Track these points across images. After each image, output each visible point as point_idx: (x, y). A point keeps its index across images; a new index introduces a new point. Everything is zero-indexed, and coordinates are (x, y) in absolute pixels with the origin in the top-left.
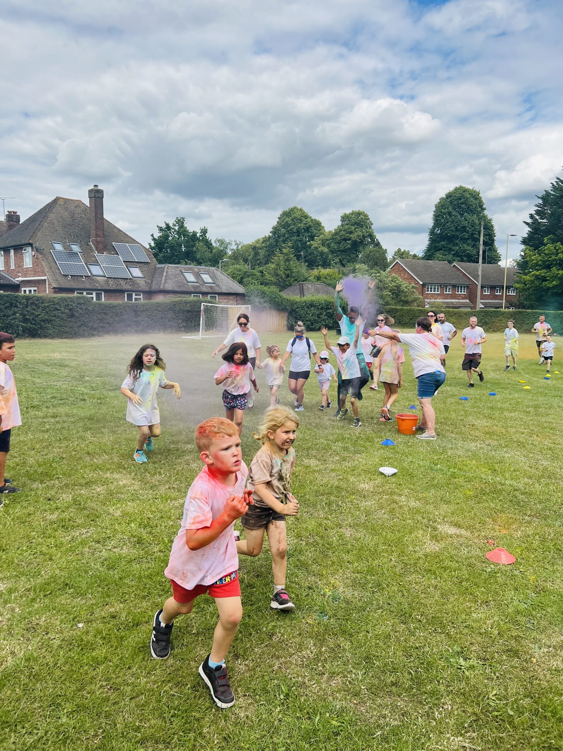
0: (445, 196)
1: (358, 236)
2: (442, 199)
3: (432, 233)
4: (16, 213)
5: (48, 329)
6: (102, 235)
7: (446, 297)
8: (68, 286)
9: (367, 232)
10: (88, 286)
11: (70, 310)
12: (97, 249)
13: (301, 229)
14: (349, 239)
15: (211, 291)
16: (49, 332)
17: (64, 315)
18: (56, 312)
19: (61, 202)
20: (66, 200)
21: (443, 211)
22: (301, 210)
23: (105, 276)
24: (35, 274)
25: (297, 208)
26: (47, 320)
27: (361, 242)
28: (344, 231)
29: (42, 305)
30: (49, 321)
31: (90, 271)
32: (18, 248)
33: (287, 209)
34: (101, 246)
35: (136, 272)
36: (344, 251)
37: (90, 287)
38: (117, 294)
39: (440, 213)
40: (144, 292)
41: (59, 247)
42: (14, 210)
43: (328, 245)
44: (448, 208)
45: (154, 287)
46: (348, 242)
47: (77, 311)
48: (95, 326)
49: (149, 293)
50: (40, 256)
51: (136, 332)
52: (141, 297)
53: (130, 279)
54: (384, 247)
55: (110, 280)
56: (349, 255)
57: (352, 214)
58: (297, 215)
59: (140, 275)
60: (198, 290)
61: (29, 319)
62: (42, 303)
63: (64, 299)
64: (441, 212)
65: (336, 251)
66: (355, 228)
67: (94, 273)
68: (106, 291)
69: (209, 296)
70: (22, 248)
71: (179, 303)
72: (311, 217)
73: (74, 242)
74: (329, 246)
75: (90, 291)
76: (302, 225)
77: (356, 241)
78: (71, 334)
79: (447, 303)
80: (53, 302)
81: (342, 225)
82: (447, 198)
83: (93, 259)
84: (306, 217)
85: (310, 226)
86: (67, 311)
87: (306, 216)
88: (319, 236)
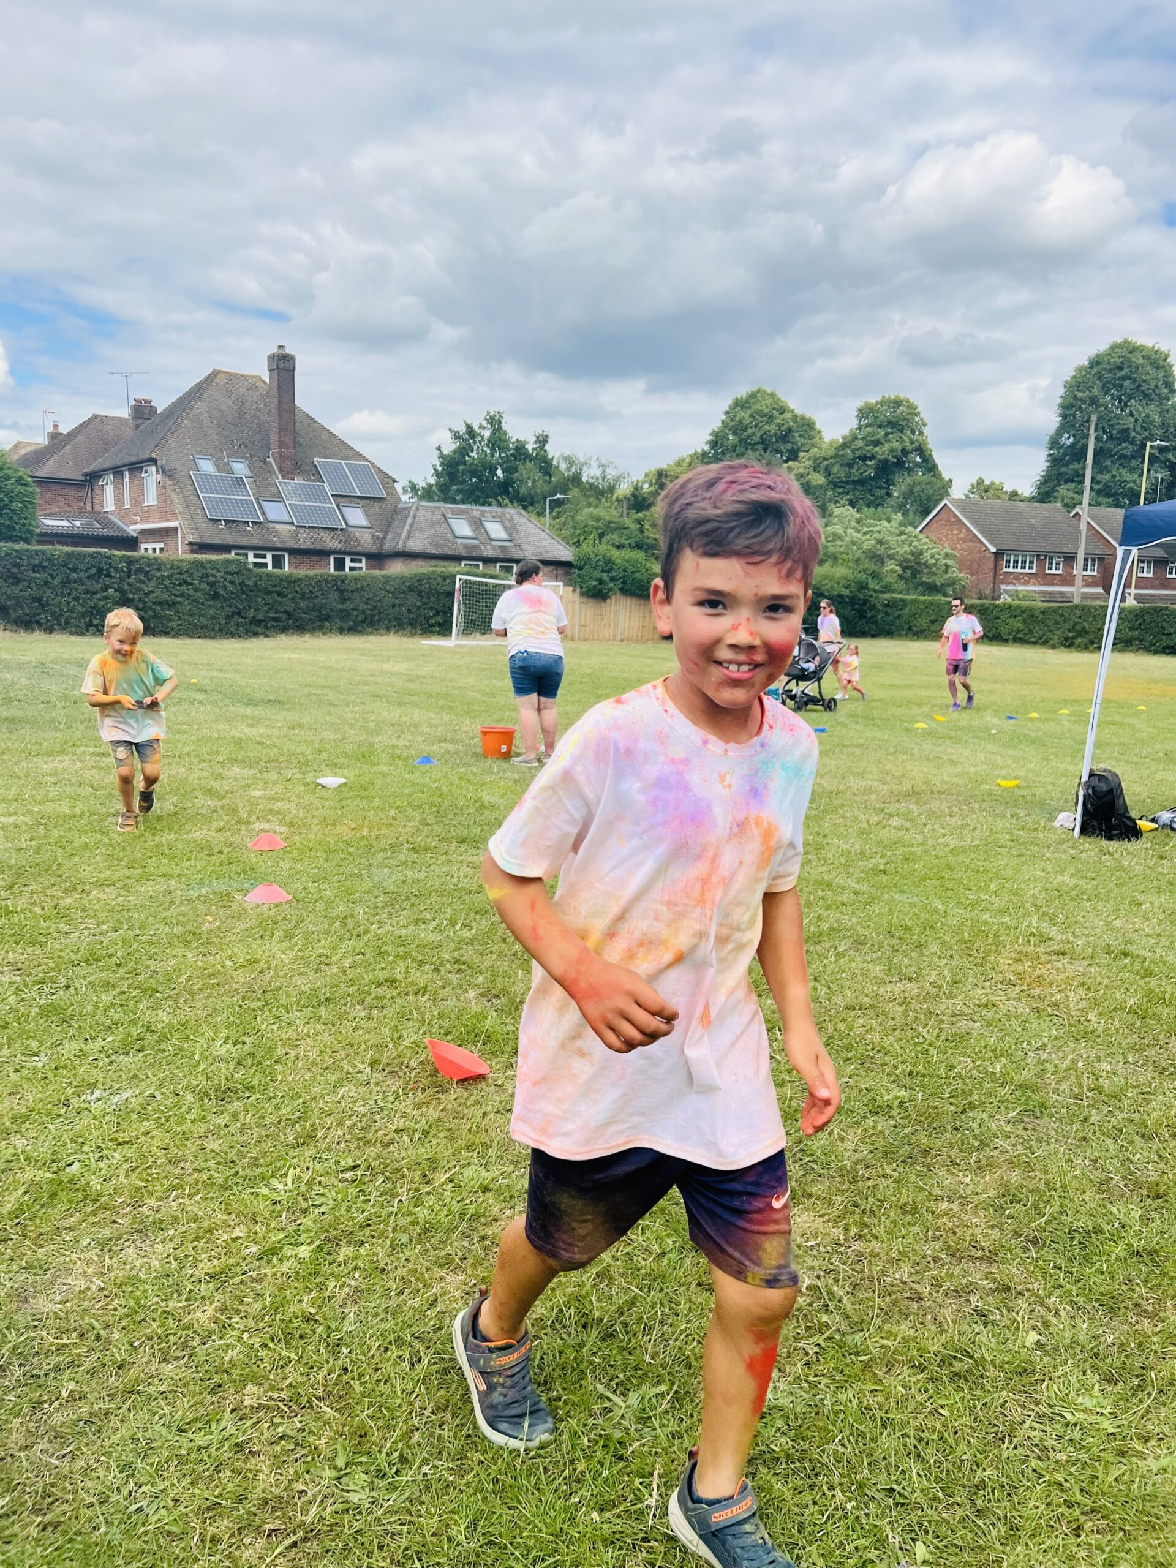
0: (1086, 363)
1: (892, 450)
2: (1080, 369)
3: (1054, 443)
4: (150, 402)
5: (169, 620)
6: (291, 444)
7: (1050, 580)
8: (217, 540)
9: (912, 442)
10: (256, 541)
11: (212, 584)
12: (281, 470)
13: (771, 436)
14: (872, 458)
15: (502, 556)
16: (170, 624)
17: (199, 594)
18: (184, 587)
19: (221, 380)
20: (231, 377)
21: (1080, 395)
22: (772, 395)
23: (292, 523)
24: (161, 518)
25: (764, 392)
26: (167, 601)
27: (900, 464)
28: (862, 439)
29: (158, 574)
30: (172, 605)
31: (263, 513)
32: (136, 467)
33: (742, 392)
34: (289, 465)
35: (356, 516)
36: (862, 482)
37: (260, 544)
38: (315, 559)
39: (1072, 400)
40: (369, 556)
41: (207, 466)
42: (148, 398)
43: (826, 469)
44: (1089, 389)
45: (388, 547)
46: (869, 463)
47: (225, 587)
48: (260, 617)
49: (377, 558)
50: (168, 483)
51: (341, 631)
52: (363, 564)
53: (342, 530)
54: (946, 476)
55: (301, 530)
56: (870, 490)
57: (882, 403)
58: (763, 406)
59: (364, 522)
60: (474, 554)
61: (132, 600)
62: (159, 570)
63: (201, 564)
64: (1075, 398)
65: (842, 482)
66: (887, 434)
67: (271, 517)
68: (293, 552)
69: (498, 565)
70: (142, 468)
71: (429, 577)
72: (792, 411)
73: (238, 456)
74: (828, 472)
75: (260, 550)
76: (772, 428)
77: (886, 461)
78: (213, 630)
79: (1051, 593)
80: (179, 568)
81: (860, 428)
82: (1091, 368)
83: (274, 490)
84: (783, 410)
85: (790, 430)
86: (205, 586)
87: (782, 407)
88: (808, 451)
